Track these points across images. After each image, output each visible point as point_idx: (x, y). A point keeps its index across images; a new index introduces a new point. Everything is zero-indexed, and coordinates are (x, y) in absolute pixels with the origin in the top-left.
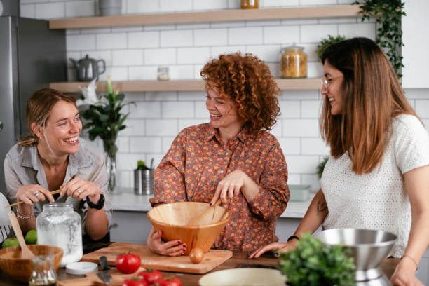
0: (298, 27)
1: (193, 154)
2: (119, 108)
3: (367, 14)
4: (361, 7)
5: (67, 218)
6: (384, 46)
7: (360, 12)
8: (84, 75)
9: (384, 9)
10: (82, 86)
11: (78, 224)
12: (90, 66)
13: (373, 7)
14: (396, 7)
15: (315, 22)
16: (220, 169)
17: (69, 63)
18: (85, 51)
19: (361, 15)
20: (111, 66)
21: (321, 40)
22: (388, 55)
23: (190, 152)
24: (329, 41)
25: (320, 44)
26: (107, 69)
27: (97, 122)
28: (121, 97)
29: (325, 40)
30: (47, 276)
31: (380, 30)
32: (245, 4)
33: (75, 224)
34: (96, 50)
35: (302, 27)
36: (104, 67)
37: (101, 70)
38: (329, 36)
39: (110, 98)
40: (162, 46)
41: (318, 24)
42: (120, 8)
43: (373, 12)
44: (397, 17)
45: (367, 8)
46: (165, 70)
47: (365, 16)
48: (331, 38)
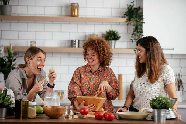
4: (126, 19)
6: (136, 36)
7: (126, 21)
9: (136, 21)
14: (141, 20)
16: (95, 83)
22: (137, 39)
28: (15, 54)
31: (134, 29)
35: (95, 25)
40: (28, 30)
41: (103, 24)
42: (11, 11)
43: (132, 21)
44: (141, 24)
45: (129, 20)
46: (34, 42)
47: (128, 23)
48: (110, 31)
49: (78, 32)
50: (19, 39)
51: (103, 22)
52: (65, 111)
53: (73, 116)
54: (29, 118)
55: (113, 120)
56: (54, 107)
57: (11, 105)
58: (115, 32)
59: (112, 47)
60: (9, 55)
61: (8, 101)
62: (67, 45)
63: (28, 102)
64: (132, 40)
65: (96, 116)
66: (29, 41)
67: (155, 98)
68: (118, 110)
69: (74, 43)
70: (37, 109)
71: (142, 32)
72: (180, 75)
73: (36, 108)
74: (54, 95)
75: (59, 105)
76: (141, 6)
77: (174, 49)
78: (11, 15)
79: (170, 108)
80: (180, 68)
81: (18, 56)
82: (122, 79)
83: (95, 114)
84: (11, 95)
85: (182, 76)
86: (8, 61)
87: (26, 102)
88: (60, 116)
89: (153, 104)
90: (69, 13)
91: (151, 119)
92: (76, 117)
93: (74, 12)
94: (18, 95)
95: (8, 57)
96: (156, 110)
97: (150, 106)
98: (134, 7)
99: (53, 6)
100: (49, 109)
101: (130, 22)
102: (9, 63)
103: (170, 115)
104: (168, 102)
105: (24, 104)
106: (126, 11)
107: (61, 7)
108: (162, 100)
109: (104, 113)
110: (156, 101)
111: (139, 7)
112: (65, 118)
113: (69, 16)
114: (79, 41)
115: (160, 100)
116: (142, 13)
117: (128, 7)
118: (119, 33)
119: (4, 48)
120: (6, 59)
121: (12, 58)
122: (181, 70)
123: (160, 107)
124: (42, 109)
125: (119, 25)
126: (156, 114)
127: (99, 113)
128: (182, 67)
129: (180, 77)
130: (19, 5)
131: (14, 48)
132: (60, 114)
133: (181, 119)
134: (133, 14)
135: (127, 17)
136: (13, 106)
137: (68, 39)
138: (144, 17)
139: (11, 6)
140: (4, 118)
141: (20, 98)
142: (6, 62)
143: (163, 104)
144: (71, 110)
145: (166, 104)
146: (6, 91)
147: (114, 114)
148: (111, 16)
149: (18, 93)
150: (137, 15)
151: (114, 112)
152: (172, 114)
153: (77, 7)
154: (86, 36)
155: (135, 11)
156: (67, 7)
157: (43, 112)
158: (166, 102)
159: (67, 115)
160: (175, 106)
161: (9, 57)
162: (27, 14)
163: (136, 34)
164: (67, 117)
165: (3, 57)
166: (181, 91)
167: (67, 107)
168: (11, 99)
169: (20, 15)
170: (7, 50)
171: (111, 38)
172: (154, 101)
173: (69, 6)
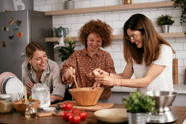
0: (149, 12)
2: (74, 48)
3: (177, 5)
4: (175, 2)
5: (44, 89)
7: (174, 4)
8: (60, 35)
9: (184, 2)
10: (58, 39)
11: (49, 91)
12: (62, 31)
13: (179, 2)
15: (156, 9)
17: (54, 30)
18: (61, 25)
20: (71, 31)
21: (158, 17)
24: (162, 17)
25: (159, 19)
26: (69, 32)
27: (64, 54)
28: (74, 43)
29: (160, 17)
30: (32, 111)
31: (183, 11)
32: (126, 3)
33: (47, 91)
34: (65, 24)
35: (151, 12)
36: (68, 31)
37: (67, 32)
38: (162, 15)
39: (70, 43)
42: (74, 6)
43: (180, 4)
45: (177, 2)
59: (165, 31)
64: (181, 23)
78: (74, 8)
82: (177, 63)
125: (174, 9)
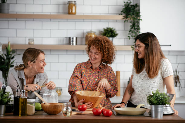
1: (85, 73)
4: (124, 16)
6: (133, 33)
7: (123, 18)
9: (133, 18)
13: (128, 17)
14: (138, 17)
16: (95, 78)
19: (124, 19)
22: (134, 36)
23: (84, 72)
28: (14, 51)
31: (131, 26)
35: (93, 23)
40: (26, 28)
41: (100, 22)
42: (9, 9)
43: (129, 19)
44: (138, 21)
45: (126, 17)
46: (32, 40)
47: (126, 20)
48: (108, 28)
49: (75, 30)
50: (17, 37)
51: (100, 20)
52: (63, 108)
53: (71, 112)
54: (28, 115)
55: (111, 116)
56: (52, 104)
57: (9, 102)
58: (112, 29)
60: (7, 53)
61: (6, 98)
62: (65, 42)
63: (26, 99)
64: (129, 37)
65: (94, 113)
66: (27, 39)
67: (152, 94)
68: (116, 107)
69: (72, 40)
70: (36, 106)
71: (139, 29)
72: (177, 71)
73: (34, 105)
74: (52, 92)
75: (58, 102)
76: (138, 3)
77: (170, 45)
78: (9, 13)
79: (167, 104)
80: (177, 65)
81: (16, 54)
82: (120, 75)
83: (93, 111)
84: (9, 92)
85: (179, 72)
86: (6, 59)
87: (24, 99)
88: (58, 113)
89: (151, 100)
90: (67, 11)
91: (149, 115)
92: (74, 113)
93: (72, 10)
94: (16, 92)
95: (6, 55)
96: (153, 106)
97: (148, 102)
98: (132, 4)
99: (50, 4)
100: (47, 106)
101: (127, 19)
102: (7, 61)
103: (167, 111)
104: (165, 98)
105: (22, 101)
106: (123, 8)
107: (59, 5)
108: (159, 96)
109: (101, 109)
110: (153, 97)
111: (136, 5)
112: (63, 115)
113: (67, 14)
114: (76, 38)
115: (157, 95)
116: (139, 10)
117: (125, 4)
118: (117, 30)
119: (3, 46)
120: (4, 57)
121: (10, 56)
122: (178, 66)
123: (157, 102)
124: (40, 105)
125: (117, 22)
126: (153, 110)
127: (96, 109)
128: (179, 64)
129: (177, 73)
130: (16, 4)
131: (12, 45)
132: (58, 111)
133: (178, 115)
134: (130, 11)
135: (124, 15)
136: (12, 103)
137: (66, 37)
138: (140, 14)
139: (9, 4)
140: (3, 115)
141: (18, 95)
142: (4, 60)
143: (160, 100)
144: (69, 106)
145: (163, 100)
146: (4, 89)
147: (112, 111)
148: (109, 13)
149: (16, 90)
150: (134, 12)
151: (112, 108)
152: (169, 110)
153: (75, 5)
154: (83, 34)
155: (132, 8)
156: (64, 4)
157: (41, 108)
158: (163, 98)
159: (65, 112)
160: (172, 102)
161: (8, 54)
162: (25, 12)
163: (133, 31)
164: (65, 114)
165: (1, 55)
166: (178, 87)
167: (65, 104)
168: (10, 97)
169: (18, 13)
170: (6, 48)
171: (109, 35)
172: (152, 97)
173: (66, 4)
